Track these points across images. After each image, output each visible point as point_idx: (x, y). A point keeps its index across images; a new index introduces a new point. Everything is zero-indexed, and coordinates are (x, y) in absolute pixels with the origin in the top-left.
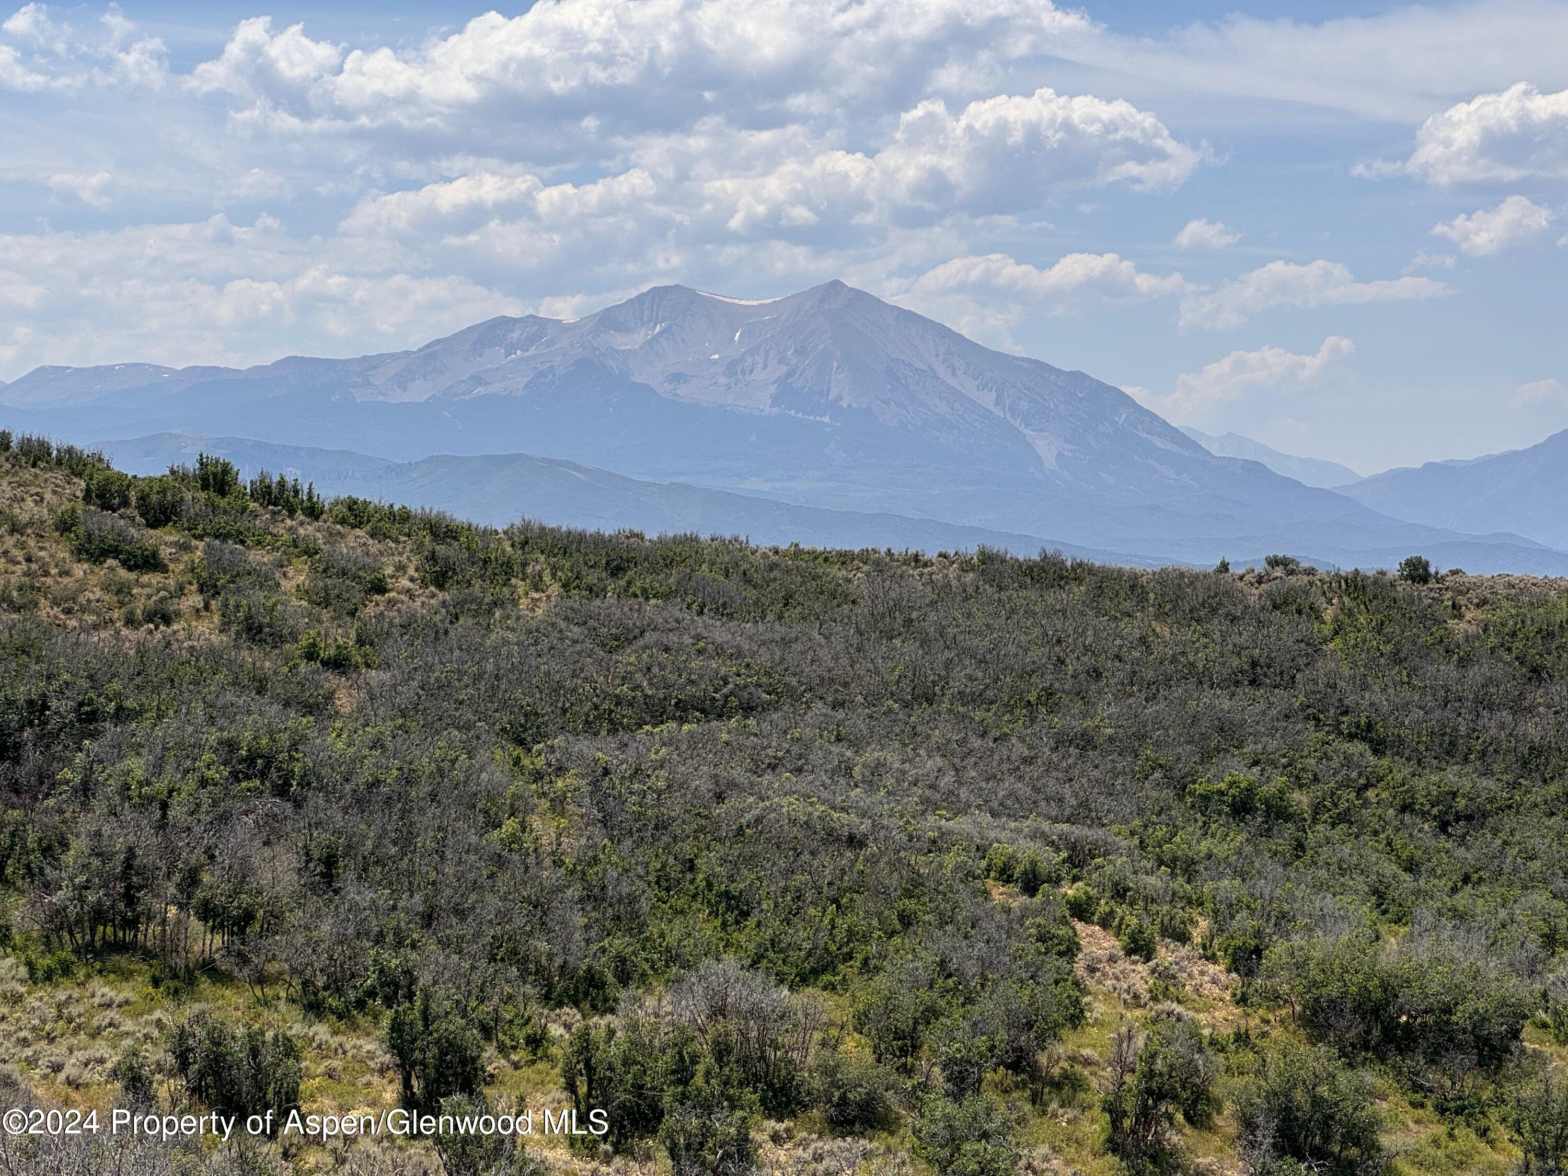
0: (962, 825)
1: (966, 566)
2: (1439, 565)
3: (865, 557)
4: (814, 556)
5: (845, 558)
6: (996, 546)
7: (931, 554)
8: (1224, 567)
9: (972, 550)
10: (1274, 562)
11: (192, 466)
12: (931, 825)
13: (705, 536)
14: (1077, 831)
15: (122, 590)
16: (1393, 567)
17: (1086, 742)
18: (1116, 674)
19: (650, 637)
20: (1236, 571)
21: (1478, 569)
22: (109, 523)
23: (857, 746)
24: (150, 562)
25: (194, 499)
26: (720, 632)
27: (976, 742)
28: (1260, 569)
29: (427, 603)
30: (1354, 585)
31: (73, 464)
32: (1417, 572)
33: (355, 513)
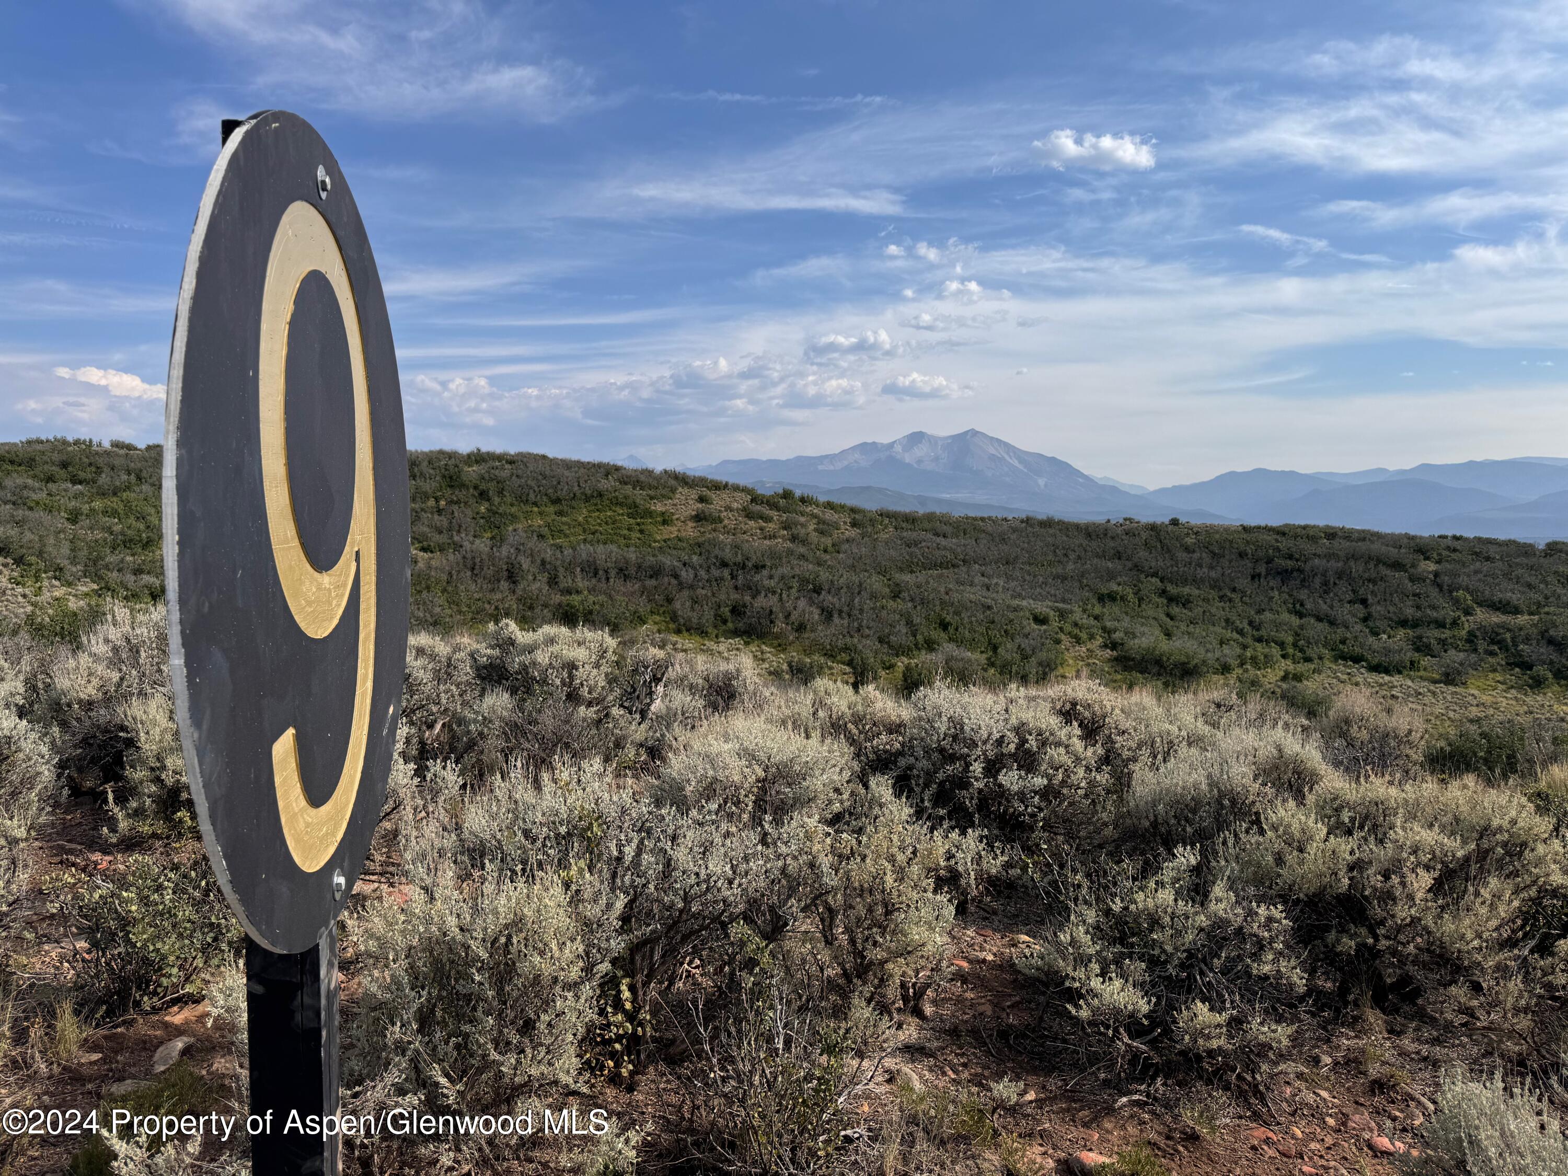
0: (1024, 603)
1: (1022, 521)
2: (1183, 520)
3: (990, 518)
4: (975, 519)
5: (982, 519)
6: (1031, 515)
7: (1010, 518)
8: (1109, 521)
9: (1024, 516)
10: (1125, 519)
11: (781, 491)
12: (1016, 602)
13: (938, 512)
14: (1061, 605)
15: (761, 529)
16: (1167, 521)
17: (1064, 578)
18: (1072, 556)
19: (923, 544)
20: (1113, 522)
21: (1195, 521)
22: (757, 508)
23: (989, 577)
24: (768, 519)
25: (782, 502)
26: (943, 542)
27: (1027, 578)
28: (1121, 521)
29: (853, 533)
30: (1153, 527)
31: (745, 490)
32: (1175, 522)
33: (830, 505)
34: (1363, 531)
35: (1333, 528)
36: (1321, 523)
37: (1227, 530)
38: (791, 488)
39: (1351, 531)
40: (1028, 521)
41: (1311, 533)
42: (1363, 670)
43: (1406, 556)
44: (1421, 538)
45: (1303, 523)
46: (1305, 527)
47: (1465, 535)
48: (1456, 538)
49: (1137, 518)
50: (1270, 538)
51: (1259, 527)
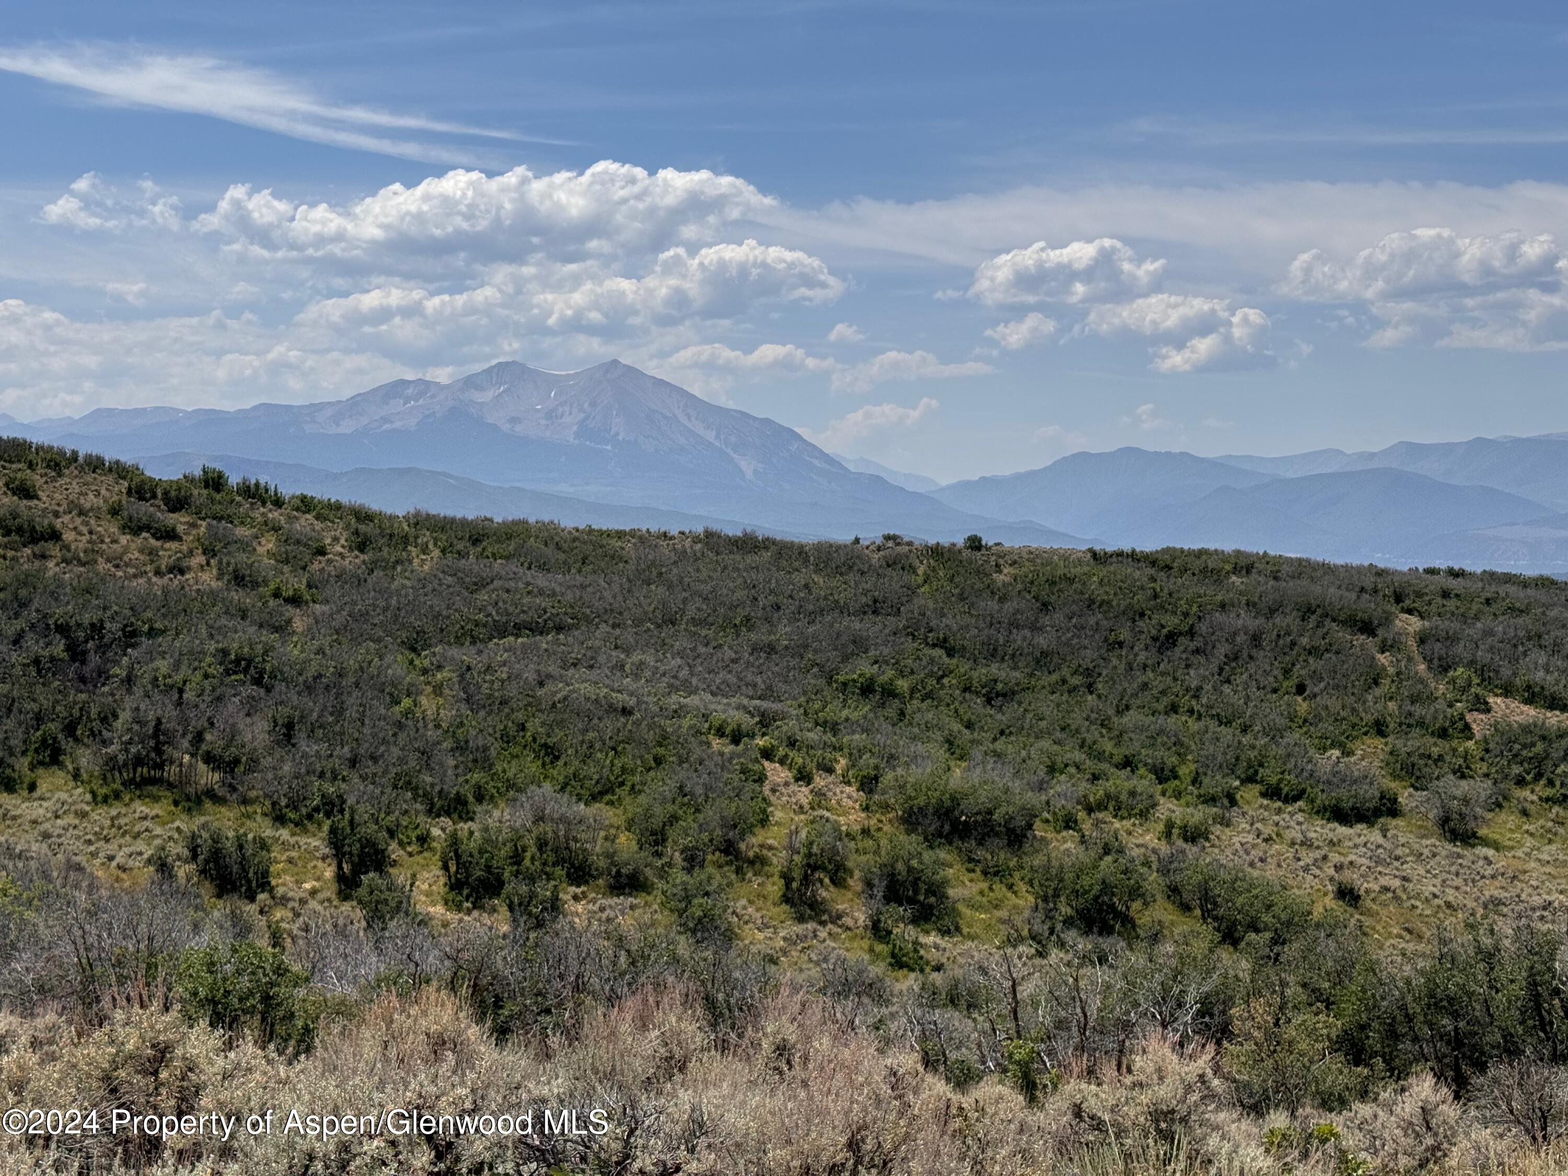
0: (693, 701)
1: (696, 539)
2: (988, 540)
3: (633, 533)
4: (601, 533)
5: (620, 535)
6: (715, 527)
7: (674, 532)
8: (857, 541)
9: (699, 529)
10: (888, 538)
11: (198, 473)
13: (532, 520)
14: (765, 705)
15: (152, 552)
16: (960, 541)
17: (771, 649)
18: (789, 607)
19: (497, 583)
20: (864, 543)
21: (1012, 542)
22: (144, 509)
23: (628, 651)
24: (170, 535)
25: (199, 494)
26: (541, 580)
27: (702, 649)
28: (879, 542)
29: (353, 561)
30: (936, 552)
31: (120, 471)
32: (975, 544)
33: (305, 504)
34: (1300, 561)
35: (1248, 555)
36: (1228, 546)
37: (1065, 557)
38: (218, 466)
39: (1280, 561)
40: (711, 538)
41: (1211, 565)
42: (1300, 817)
43: (1368, 607)
44: (1395, 573)
45: (1196, 546)
46: (1201, 553)
47: (1468, 568)
48: (1454, 574)
49: (907, 534)
50: (1141, 574)
51: (1120, 554)
